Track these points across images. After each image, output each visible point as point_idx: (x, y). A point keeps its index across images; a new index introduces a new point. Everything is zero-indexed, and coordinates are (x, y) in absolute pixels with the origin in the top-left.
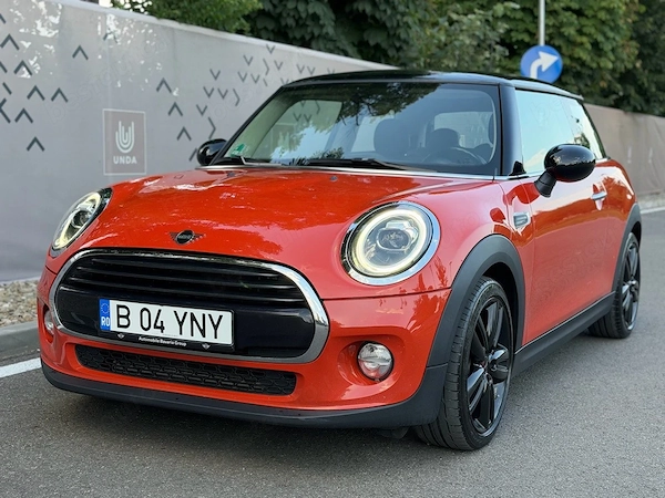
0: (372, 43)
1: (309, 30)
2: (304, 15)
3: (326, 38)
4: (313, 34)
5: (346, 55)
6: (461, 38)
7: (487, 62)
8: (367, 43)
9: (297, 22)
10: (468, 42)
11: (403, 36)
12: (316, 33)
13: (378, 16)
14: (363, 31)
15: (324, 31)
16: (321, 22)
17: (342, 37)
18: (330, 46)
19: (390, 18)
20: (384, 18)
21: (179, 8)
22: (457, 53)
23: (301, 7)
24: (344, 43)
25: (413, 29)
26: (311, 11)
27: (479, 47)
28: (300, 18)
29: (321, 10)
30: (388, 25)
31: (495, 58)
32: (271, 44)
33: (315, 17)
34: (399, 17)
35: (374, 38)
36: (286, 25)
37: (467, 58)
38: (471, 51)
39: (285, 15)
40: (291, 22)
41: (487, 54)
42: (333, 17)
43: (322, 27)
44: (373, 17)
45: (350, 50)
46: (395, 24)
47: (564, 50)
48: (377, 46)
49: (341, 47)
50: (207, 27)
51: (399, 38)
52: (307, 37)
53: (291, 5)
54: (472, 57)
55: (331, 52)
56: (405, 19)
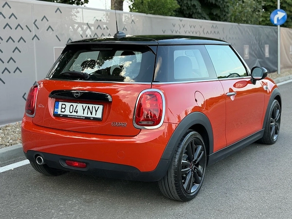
0: (214, 14)
1: (192, 10)
2: (190, 5)
3: (198, 13)
4: (193, 12)
5: (205, 19)
6: (248, 9)
7: (257, 16)
8: (213, 14)
9: (187, 7)
10: (250, 10)
11: (226, 11)
12: (194, 11)
13: (217, 4)
14: (211, 9)
15: (197, 10)
16: (196, 7)
17: (204, 12)
18: (199, 16)
19: (222, 4)
20: (219, 4)
21: (153, 10)
22: (246, 14)
23: (189, 3)
24: (205, 15)
25: (230, 8)
26: (192, 4)
27: (254, 11)
28: (189, 6)
29: (197, 3)
30: (221, 6)
31: (260, 14)
32: (181, 18)
33: (194, 6)
34: (225, 4)
35: (215, 12)
36: (184, 9)
37: (249, 16)
38: (251, 13)
39: (183, 5)
40: (185, 8)
41: (257, 13)
42: (200, 5)
43: (197, 9)
44: (215, 4)
45: (207, 17)
46: (223, 6)
47: (287, 8)
48: (216, 15)
49: (204, 16)
50: (161, 15)
51: (225, 11)
52: (191, 13)
53: (185, 2)
54: (251, 15)
55: (200, 18)
56: (227, 4)
